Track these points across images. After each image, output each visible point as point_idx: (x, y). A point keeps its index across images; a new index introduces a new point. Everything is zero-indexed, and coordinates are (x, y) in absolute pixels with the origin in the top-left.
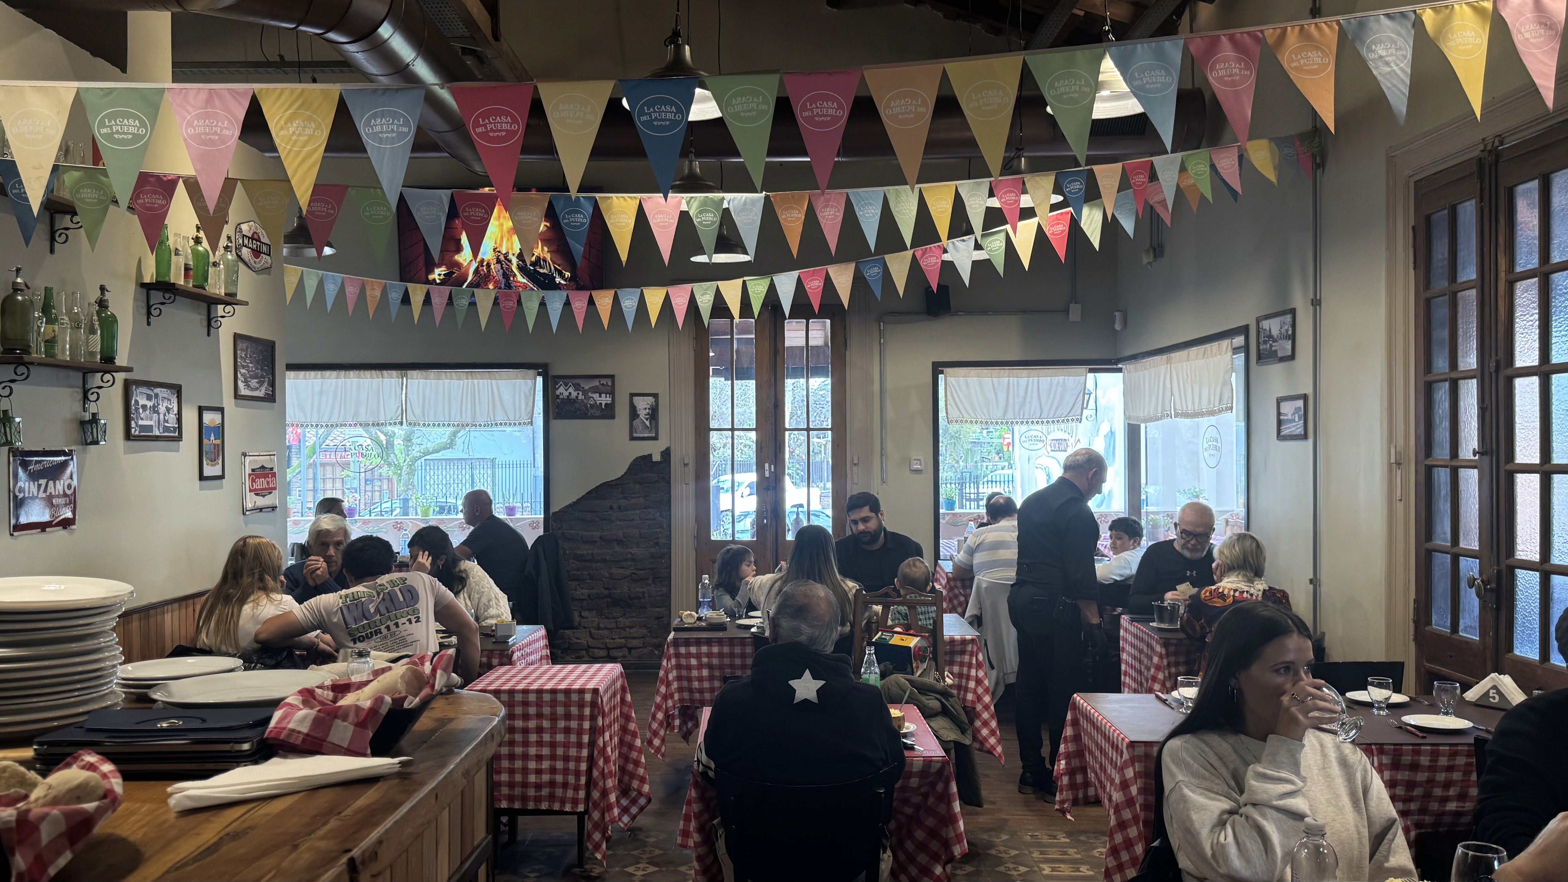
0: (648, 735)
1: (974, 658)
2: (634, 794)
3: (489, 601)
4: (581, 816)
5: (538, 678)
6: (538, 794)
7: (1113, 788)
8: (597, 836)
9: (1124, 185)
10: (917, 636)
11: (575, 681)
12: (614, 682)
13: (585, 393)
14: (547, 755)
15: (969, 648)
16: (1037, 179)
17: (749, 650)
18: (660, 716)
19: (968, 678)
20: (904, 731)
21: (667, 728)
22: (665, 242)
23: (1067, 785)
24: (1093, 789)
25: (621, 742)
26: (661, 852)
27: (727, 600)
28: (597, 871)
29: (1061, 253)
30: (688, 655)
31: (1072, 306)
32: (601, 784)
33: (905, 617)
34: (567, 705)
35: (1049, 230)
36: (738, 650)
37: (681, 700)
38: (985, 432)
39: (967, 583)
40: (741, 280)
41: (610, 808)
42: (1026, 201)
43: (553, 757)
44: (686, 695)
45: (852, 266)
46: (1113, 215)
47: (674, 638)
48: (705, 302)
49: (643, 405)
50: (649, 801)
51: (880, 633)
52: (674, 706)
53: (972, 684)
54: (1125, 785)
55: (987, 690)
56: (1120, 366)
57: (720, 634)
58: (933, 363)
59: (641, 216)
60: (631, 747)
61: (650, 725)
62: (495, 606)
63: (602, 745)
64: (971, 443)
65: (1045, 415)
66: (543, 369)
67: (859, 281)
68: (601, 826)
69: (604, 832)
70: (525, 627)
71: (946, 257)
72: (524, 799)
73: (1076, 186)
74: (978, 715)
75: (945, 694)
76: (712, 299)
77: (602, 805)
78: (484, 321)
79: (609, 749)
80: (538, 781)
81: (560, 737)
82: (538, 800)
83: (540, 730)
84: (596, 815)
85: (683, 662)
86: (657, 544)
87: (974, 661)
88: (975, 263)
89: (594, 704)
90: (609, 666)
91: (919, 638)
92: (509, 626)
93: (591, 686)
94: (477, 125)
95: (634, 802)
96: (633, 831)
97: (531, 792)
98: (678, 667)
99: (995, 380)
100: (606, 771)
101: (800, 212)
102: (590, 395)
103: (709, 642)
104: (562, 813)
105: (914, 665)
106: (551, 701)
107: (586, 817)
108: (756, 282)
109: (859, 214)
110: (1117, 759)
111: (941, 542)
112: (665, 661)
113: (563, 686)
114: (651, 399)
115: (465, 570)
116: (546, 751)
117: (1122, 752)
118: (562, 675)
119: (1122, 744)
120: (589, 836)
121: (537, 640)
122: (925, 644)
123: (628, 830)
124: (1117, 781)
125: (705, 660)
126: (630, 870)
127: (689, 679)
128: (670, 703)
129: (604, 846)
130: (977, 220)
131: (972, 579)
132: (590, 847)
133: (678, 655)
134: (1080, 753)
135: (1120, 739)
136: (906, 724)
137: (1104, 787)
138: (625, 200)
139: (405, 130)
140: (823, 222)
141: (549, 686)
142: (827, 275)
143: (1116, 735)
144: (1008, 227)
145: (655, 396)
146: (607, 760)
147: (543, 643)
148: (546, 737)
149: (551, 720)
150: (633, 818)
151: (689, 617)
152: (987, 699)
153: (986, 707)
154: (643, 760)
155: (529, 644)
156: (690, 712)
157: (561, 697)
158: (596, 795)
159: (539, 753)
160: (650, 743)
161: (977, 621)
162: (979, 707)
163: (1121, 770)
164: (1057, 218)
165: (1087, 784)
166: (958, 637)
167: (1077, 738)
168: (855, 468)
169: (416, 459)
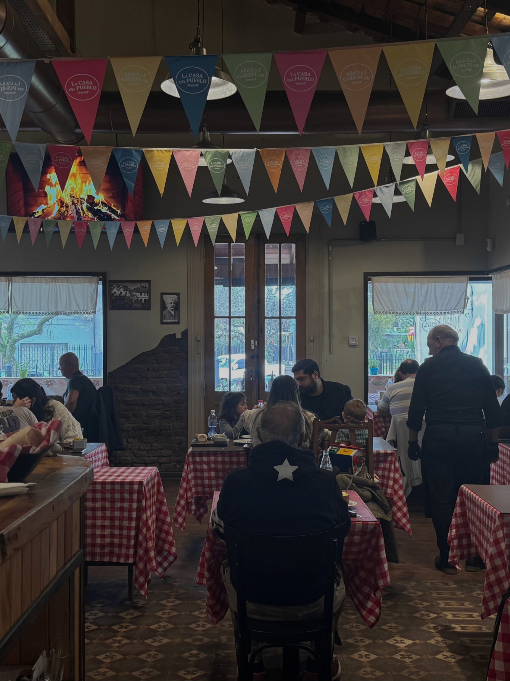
0: (175, 515)
1: (393, 466)
2: (166, 553)
3: (69, 426)
4: (131, 566)
5: (102, 475)
6: (102, 551)
7: (488, 545)
8: (142, 579)
9: (496, 148)
10: (355, 449)
11: (127, 476)
12: (152, 478)
13: (131, 292)
14: (108, 526)
15: (389, 459)
16: (438, 142)
17: (242, 459)
18: (183, 502)
19: (388, 478)
20: (349, 505)
21: (187, 511)
22: (189, 182)
23: (457, 546)
24: (474, 548)
25: (157, 519)
26: (184, 591)
27: (228, 427)
28: (141, 603)
29: (454, 195)
30: (202, 463)
31: (459, 235)
32: (144, 544)
33: (347, 436)
34: (122, 492)
35: (445, 180)
36: (235, 459)
37: (197, 493)
38: (395, 328)
39: (387, 419)
40: (237, 213)
41: (150, 560)
42: (430, 160)
43: (112, 527)
44: (200, 489)
45: (312, 205)
46: (488, 168)
47: (192, 451)
48: (213, 229)
49: (169, 300)
50: (176, 558)
51: (330, 447)
52: (192, 496)
53: (391, 483)
54: (497, 542)
55: (401, 487)
56: (490, 275)
57: (223, 449)
58: (365, 273)
59: (173, 163)
60: (164, 522)
61: (176, 509)
62: (72, 430)
63: (145, 519)
64: (386, 335)
65: (439, 308)
66: (103, 277)
67: (317, 217)
68: (144, 573)
69: (146, 577)
70: (92, 444)
71: (376, 200)
72: (93, 554)
73: (464, 147)
74: (395, 504)
75: (374, 487)
76: (218, 227)
77: (145, 558)
78: (64, 242)
79: (150, 522)
80: (102, 542)
81: (117, 514)
82: (102, 555)
83: (103, 509)
84: (141, 565)
85: (198, 467)
86: (179, 394)
87: (393, 467)
88: (394, 205)
89: (140, 492)
90: (149, 468)
91: (356, 450)
92: (82, 442)
93: (138, 479)
94: (69, 86)
95: (165, 559)
96: (165, 578)
97: (98, 550)
98: (195, 470)
99: (406, 285)
100: (148, 536)
101: (279, 162)
102: (134, 293)
103: (215, 454)
104: (118, 564)
105: (353, 468)
106: (111, 490)
107: (134, 567)
108: (247, 215)
109: (319, 164)
110: (491, 526)
111: (369, 395)
112: (186, 466)
113: (119, 480)
114: (175, 297)
115: (52, 406)
116: (107, 523)
117: (495, 520)
118: (118, 473)
119: (495, 515)
120: (136, 579)
121: (101, 452)
122: (360, 454)
123: (162, 577)
124: (492, 540)
125: (213, 466)
126: (164, 602)
127: (202, 479)
128: (189, 494)
129: (146, 586)
130: (397, 172)
131: (390, 417)
132: (137, 586)
133: (194, 463)
134: (465, 525)
135: (494, 512)
136: (350, 502)
137: (482, 545)
138: (162, 152)
139: (21, 89)
140: (294, 169)
141: (110, 480)
142: (295, 210)
143: (491, 509)
144: (418, 178)
145: (178, 294)
146: (148, 529)
147: (104, 454)
148: (108, 514)
149: (111, 502)
150: (165, 569)
151: (202, 438)
152: (401, 493)
153: (400, 498)
154: (172, 531)
155: (96, 454)
156: (202, 502)
157: (117, 487)
158: (141, 552)
159: (103, 524)
160: (176, 520)
161: (394, 443)
162: (395, 498)
163: (495, 531)
164: (451, 171)
165: (470, 545)
166: (382, 451)
167: (463, 514)
168: (312, 344)
169: (15, 341)
